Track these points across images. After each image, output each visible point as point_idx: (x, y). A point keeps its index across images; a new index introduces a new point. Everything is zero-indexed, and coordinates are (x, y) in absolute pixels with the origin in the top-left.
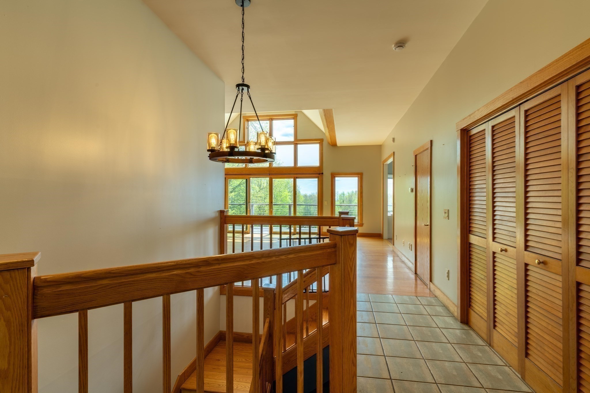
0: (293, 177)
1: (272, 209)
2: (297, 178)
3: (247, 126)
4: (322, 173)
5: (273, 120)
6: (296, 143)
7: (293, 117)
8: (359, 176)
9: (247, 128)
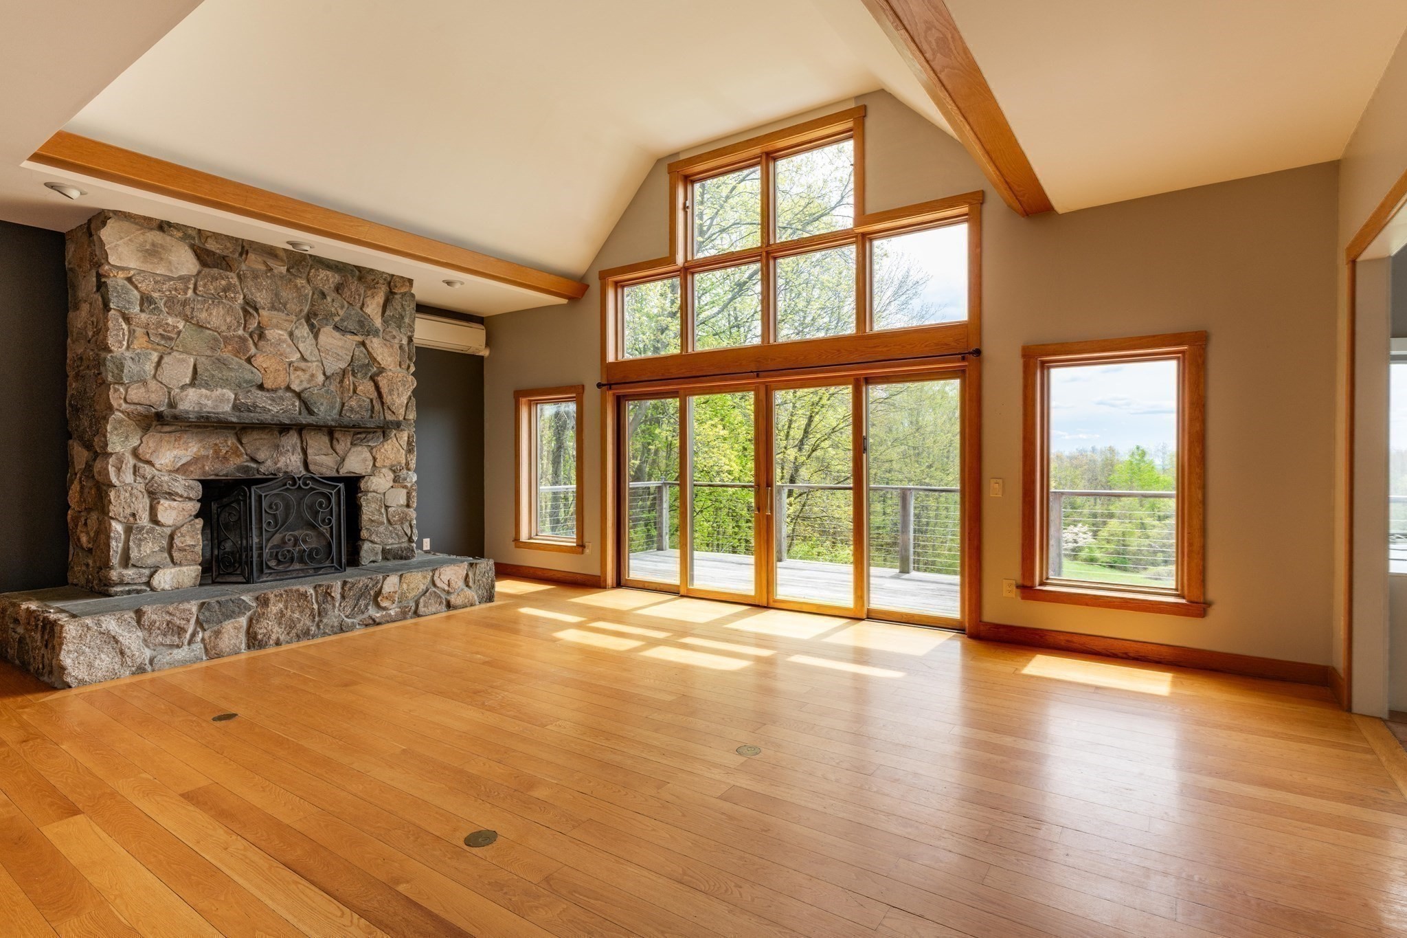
0: (852, 379)
1: (772, 512)
2: (869, 380)
3: (686, 199)
4: (978, 352)
5: (775, 159)
6: (864, 235)
7: (849, 124)
8: (1182, 352)
9: (685, 208)
